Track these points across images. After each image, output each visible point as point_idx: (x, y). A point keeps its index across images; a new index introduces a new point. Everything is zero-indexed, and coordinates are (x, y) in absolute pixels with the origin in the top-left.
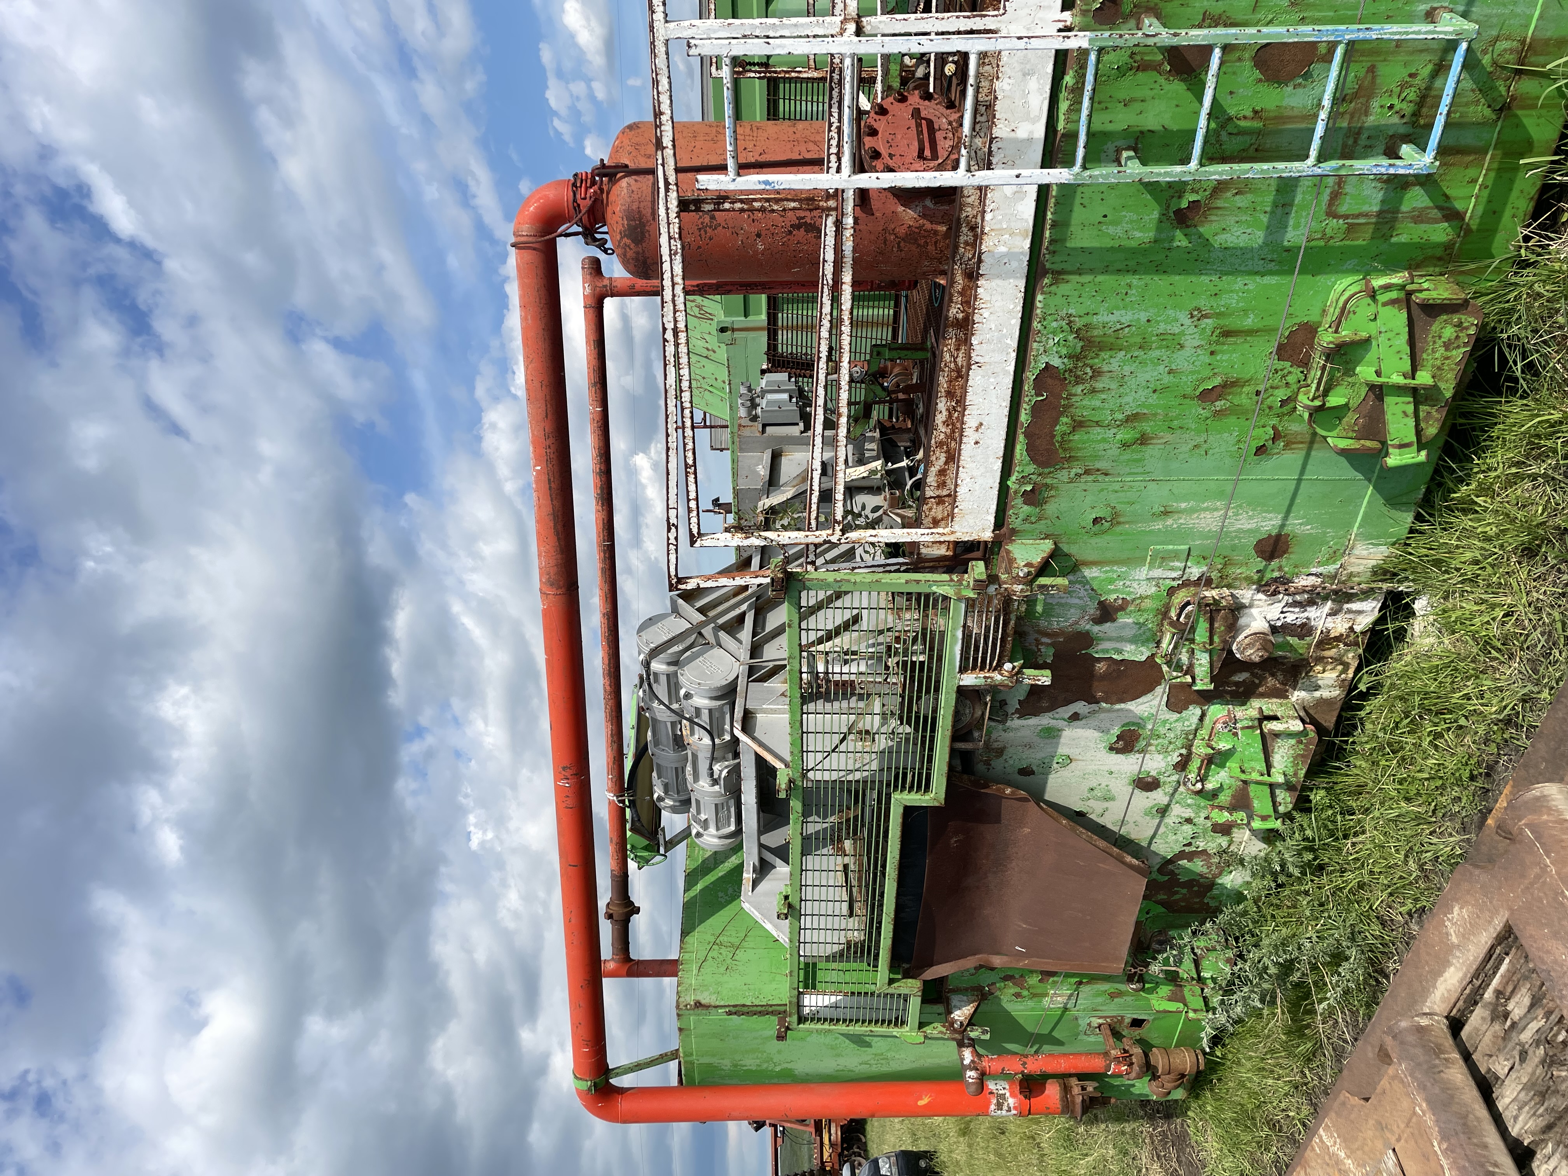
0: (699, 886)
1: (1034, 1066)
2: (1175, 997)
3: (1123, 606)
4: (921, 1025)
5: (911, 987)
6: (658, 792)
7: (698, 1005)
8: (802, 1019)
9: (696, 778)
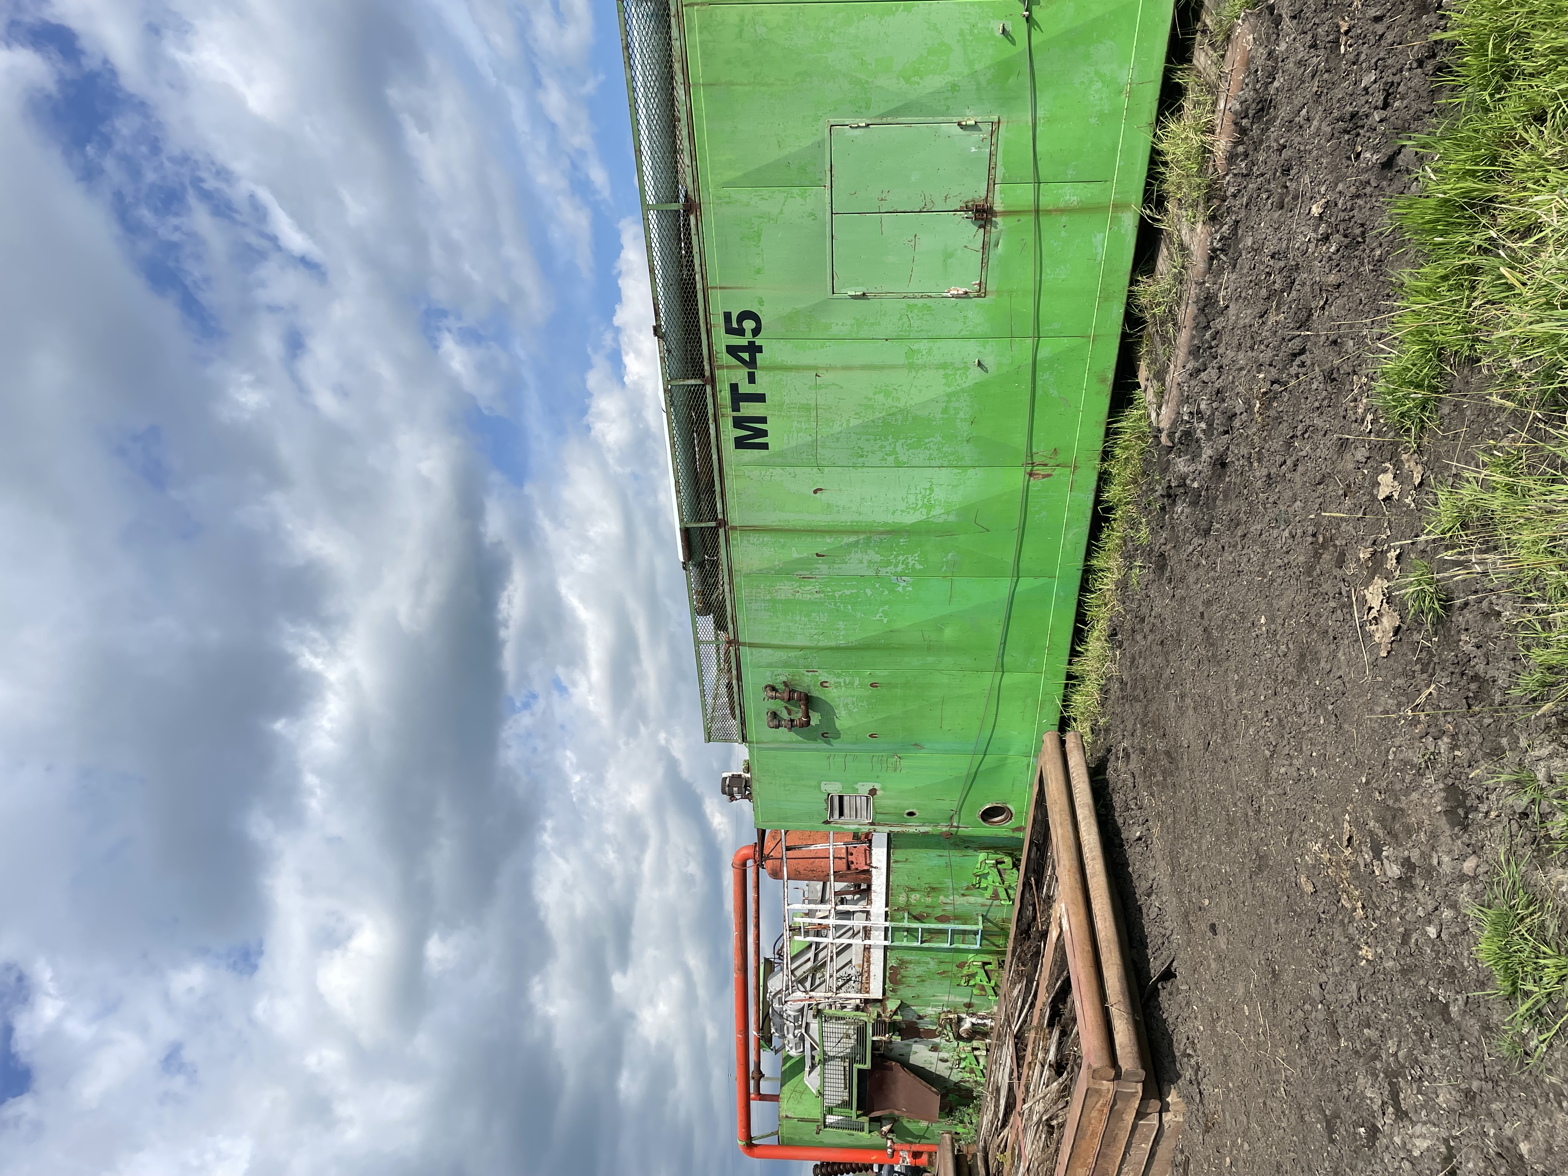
0: (788, 1064)
1: (915, 1148)
2: (965, 1127)
3: (926, 1016)
4: (870, 1132)
5: (865, 1119)
6: (773, 1030)
7: (787, 1117)
8: (825, 1126)
9: (788, 1033)
